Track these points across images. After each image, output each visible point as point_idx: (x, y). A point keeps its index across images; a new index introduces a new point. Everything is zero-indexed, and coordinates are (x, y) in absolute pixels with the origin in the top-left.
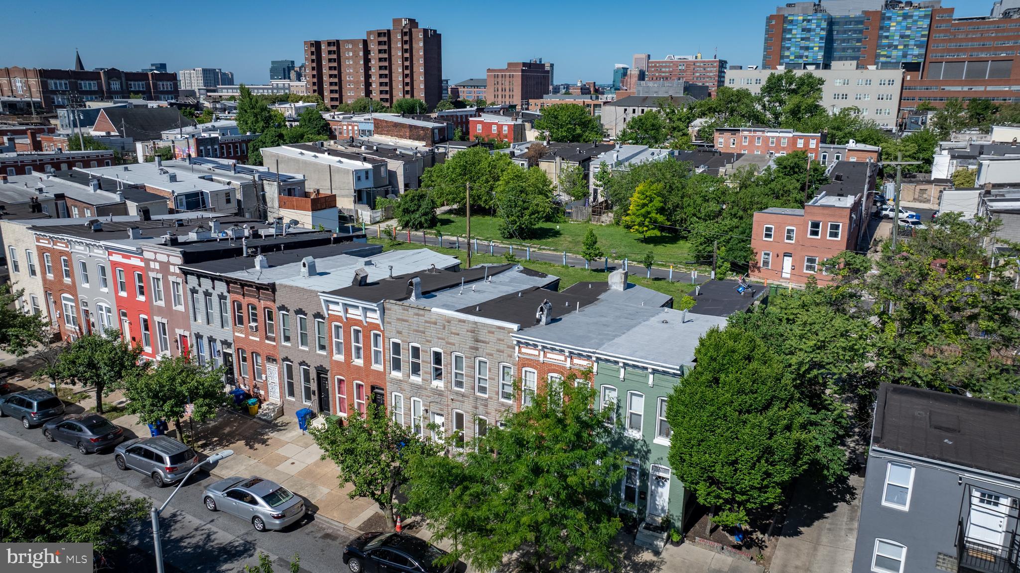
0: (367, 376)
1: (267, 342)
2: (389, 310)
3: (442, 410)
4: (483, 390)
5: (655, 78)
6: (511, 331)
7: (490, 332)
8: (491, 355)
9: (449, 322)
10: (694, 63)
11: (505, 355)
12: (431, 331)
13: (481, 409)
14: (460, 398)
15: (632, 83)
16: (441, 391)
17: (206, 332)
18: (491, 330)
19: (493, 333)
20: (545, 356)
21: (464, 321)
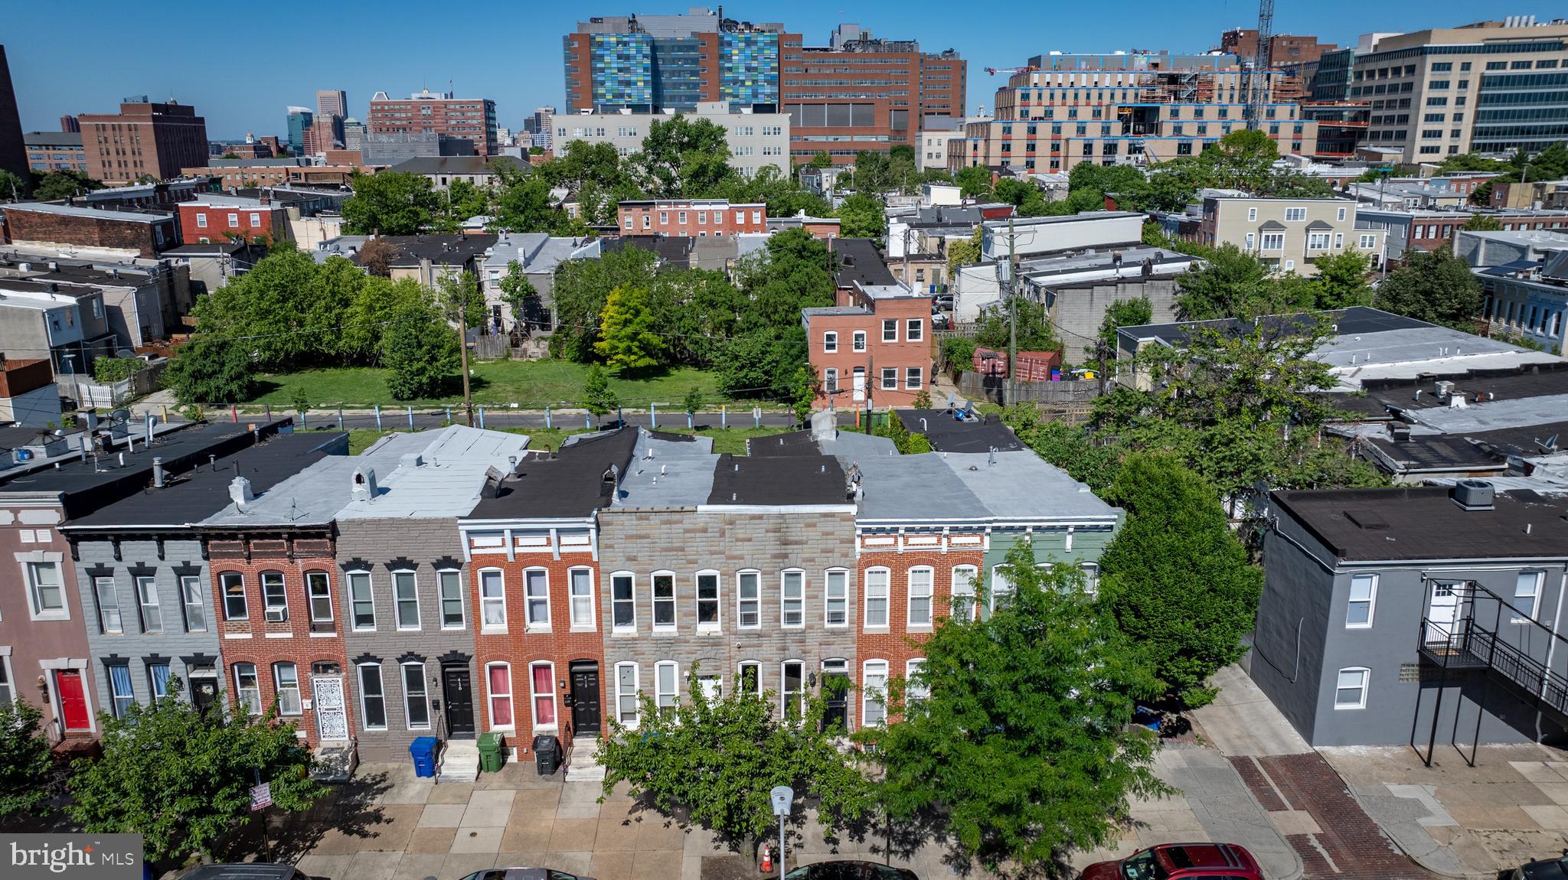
0: (561, 647)
1: (312, 635)
2: (608, 524)
3: (717, 668)
4: (793, 618)
5: (384, 129)
6: (847, 518)
7: (808, 525)
8: (812, 560)
9: (732, 523)
10: (446, 105)
11: (837, 555)
12: (698, 545)
13: (794, 648)
14: (755, 641)
15: (323, 137)
16: (717, 637)
17: (136, 649)
18: (810, 522)
19: (814, 525)
20: (906, 543)
21: (760, 517)
